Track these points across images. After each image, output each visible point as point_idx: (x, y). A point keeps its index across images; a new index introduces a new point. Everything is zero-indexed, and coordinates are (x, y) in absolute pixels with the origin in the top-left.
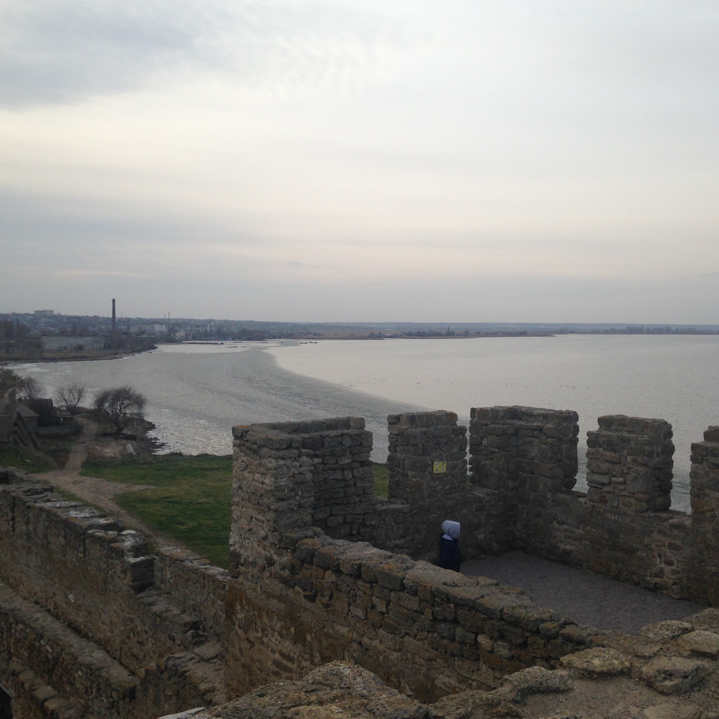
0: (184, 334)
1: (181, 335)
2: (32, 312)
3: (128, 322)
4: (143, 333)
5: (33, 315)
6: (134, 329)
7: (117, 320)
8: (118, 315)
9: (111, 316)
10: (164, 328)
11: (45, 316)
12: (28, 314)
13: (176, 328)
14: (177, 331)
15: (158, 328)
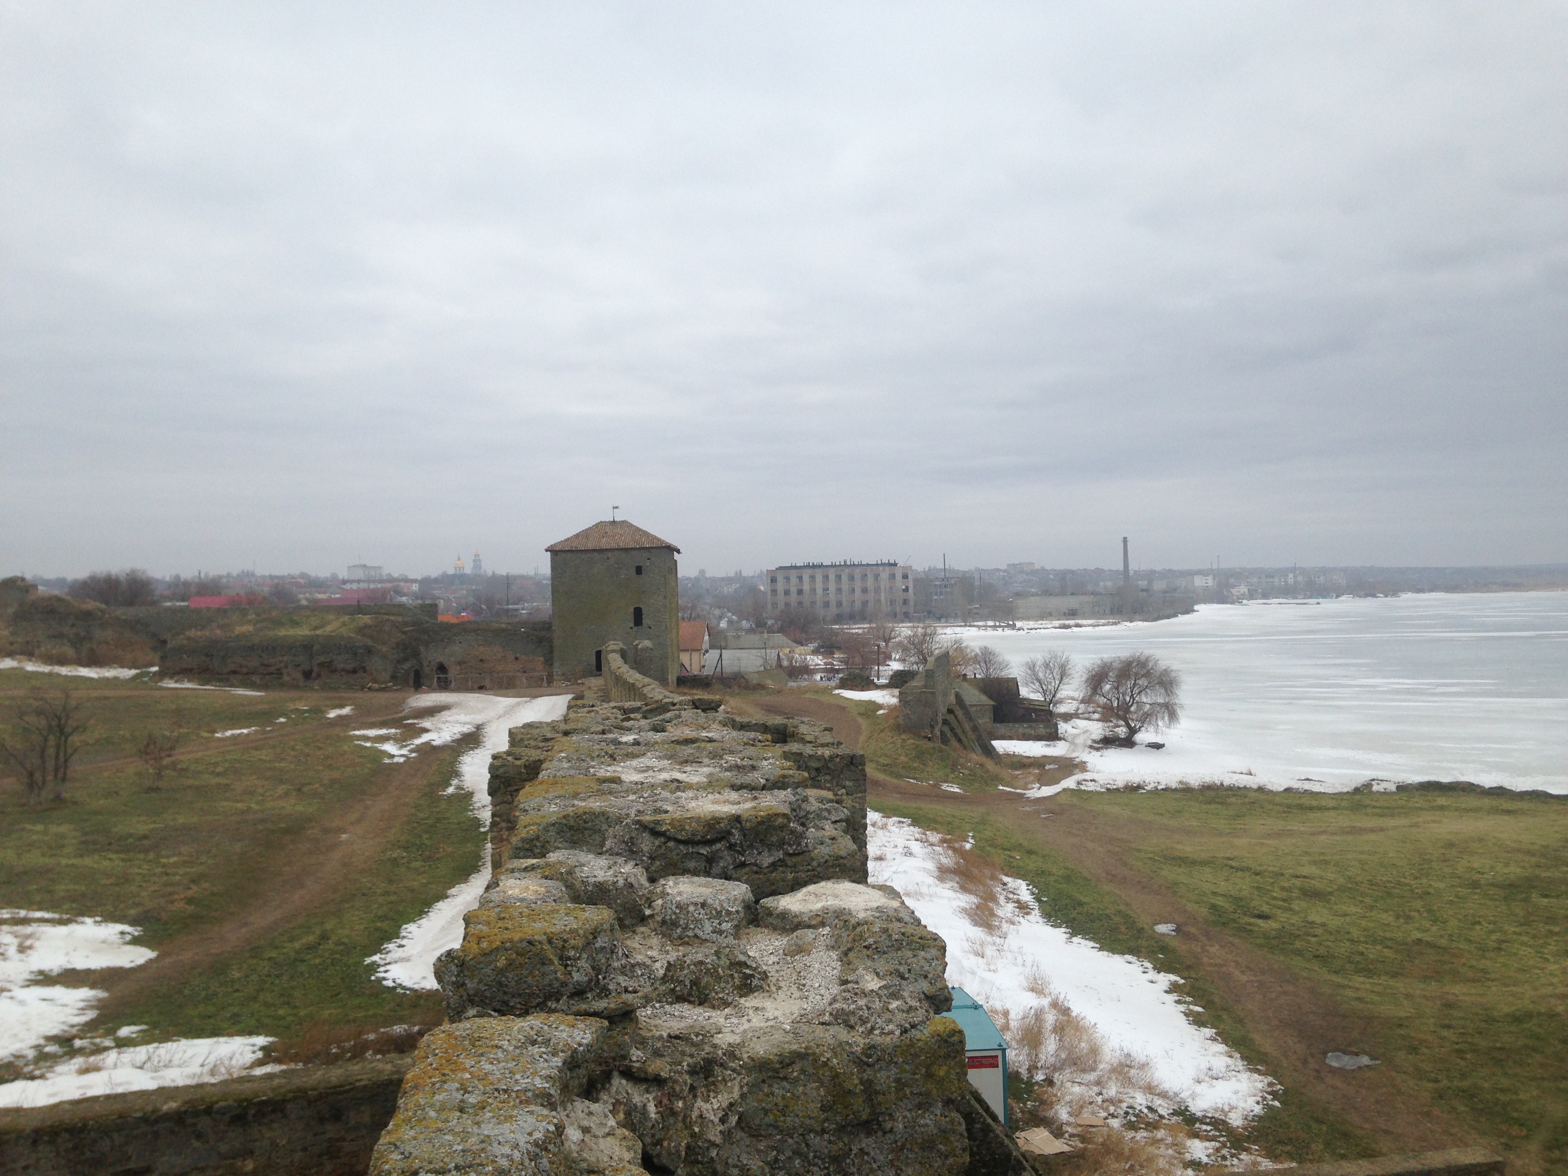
0: (1246, 590)
1: (1242, 592)
2: (1004, 567)
3: (1150, 575)
4: (1175, 590)
5: (1005, 571)
6: (1159, 586)
7: (1131, 573)
8: (1133, 566)
9: (1120, 567)
10: (1210, 581)
11: (1022, 572)
12: (998, 570)
13: (1231, 581)
14: (1234, 586)
15: (1199, 582)
